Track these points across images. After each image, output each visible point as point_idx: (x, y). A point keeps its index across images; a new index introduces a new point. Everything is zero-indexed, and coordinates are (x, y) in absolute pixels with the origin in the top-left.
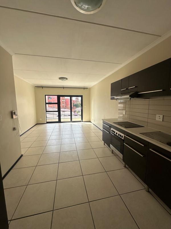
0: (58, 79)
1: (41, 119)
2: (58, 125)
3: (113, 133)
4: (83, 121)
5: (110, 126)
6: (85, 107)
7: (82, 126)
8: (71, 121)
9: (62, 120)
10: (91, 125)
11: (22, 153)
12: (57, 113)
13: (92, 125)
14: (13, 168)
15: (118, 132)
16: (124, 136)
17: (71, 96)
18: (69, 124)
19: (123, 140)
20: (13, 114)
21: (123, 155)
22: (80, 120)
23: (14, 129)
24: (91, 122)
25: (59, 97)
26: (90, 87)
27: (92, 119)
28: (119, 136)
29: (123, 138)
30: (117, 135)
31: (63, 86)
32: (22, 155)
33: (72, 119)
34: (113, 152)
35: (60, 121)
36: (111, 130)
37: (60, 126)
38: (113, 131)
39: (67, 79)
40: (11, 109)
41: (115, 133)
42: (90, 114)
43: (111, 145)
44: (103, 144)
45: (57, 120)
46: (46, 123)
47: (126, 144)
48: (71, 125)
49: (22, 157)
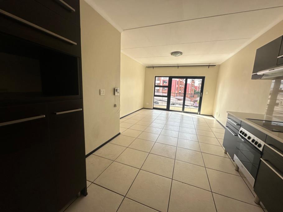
0: (170, 54)
1: (148, 104)
2: (166, 113)
3: (243, 136)
4: (201, 114)
5: (240, 124)
6: (207, 93)
7: (198, 120)
8: (183, 111)
9: (171, 108)
10: (213, 120)
11: (121, 132)
12: (166, 98)
13: (215, 122)
14: (110, 142)
15: (253, 137)
16: (264, 145)
17: (187, 78)
18: (180, 114)
19: (262, 153)
20: (116, 91)
21: (256, 180)
22: (196, 110)
23: (115, 106)
24: (214, 117)
25: (171, 78)
26: (220, 64)
27: (216, 113)
28: (253, 144)
29: (261, 149)
30: (249, 140)
31: (178, 64)
32: (119, 134)
33: (185, 108)
34: (237, 169)
35: (168, 109)
36: (240, 131)
37: (167, 114)
38: (243, 133)
39: (181, 53)
40: (114, 86)
41: (246, 138)
42: (213, 104)
43: (235, 157)
44: (224, 151)
45: (165, 107)
46: (152, 108)
47: (265, 160)
48: (183, 115)
49: (120, 135)
